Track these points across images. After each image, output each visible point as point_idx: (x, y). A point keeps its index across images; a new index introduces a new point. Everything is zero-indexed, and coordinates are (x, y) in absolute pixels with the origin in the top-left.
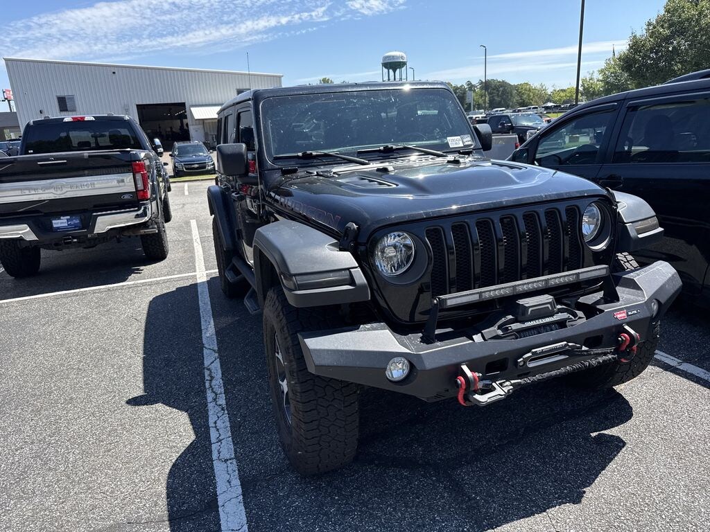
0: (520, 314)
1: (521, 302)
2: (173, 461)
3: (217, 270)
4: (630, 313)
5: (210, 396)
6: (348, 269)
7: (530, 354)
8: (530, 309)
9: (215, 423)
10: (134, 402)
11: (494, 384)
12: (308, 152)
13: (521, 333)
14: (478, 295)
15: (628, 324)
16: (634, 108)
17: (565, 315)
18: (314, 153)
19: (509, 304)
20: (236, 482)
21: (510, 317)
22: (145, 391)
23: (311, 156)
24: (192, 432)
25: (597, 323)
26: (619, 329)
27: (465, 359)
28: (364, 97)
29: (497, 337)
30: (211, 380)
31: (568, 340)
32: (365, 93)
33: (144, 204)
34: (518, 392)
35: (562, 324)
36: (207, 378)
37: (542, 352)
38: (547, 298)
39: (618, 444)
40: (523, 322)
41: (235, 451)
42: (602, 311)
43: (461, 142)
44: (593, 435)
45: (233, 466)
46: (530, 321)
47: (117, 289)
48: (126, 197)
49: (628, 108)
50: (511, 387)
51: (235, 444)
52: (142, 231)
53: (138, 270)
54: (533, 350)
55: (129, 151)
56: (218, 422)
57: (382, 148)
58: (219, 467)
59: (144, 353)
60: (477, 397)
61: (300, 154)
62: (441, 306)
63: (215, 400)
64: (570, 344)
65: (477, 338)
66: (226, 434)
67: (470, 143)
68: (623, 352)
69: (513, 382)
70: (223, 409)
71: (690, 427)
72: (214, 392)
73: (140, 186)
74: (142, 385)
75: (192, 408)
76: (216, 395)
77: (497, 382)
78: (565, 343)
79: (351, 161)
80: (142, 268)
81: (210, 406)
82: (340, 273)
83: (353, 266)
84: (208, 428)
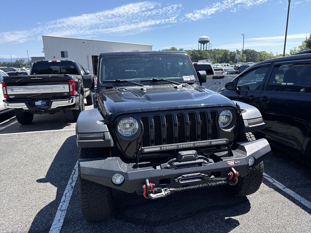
0: (179, 158)
1: (180, 152)
2: (42, 208)
4: (236, 162)
5: (70, 181)
6: (104, 132)
7: (181, 177)
8: (184, 156)
9: (66, 193)
10: (40, 181)
11: (162, 190)
12: (118, 80)
13: (179, 167)
14: (160, 148)
15: (235, 167)
16: (278, 66)
17: (202, 160)
18: (121, 80)
19: (175, 153)
20: (62, 221)
21: (175, 159)
22: (46, 177)
23: (119, 82)
24: (55, 197)
25: (219, 165)
26: (230, 169)
27: (149, 177)
28: (147, 58)
29: (167, 168)
30: (73, 175)
31: (202, 172)
32: (148, 56)
33: (72, 98)
34: (173, 194)
35: (200, 164)
36: (73, 173)
37: (187, 177)
38: (193, 152)
40: (180, 162)
41: (68, 207)
42: (222, 160)
43: (189, 78)
44: (226, 218)
45: (64, 213)
48: (66, 94)
49: (275, 65)
50: (170, 192)
51: (69, 203)
52: (72, 109)
53: (69, 124)
54: (183, 175)
55: (68, 75)
56: (67, 193)
57: (152, 80)
58: (58, 213)
59: (54, 160)
60: (152, 195)
61: (115, 81)
62: (142, 153)
63: (71, 183)
64: (202, 174)
65: (158, 168)
66: (68, 199)
68: (230, 180)
69: (171, 189)
70: (72, 188)
72: (72, 180)
73: (71, 90)
74: (46, 174)
75: (60, 186)
76: (73, 181)
77: (164, 189)
78: (200, 173)
79: (136, 85)
80: (71, 124)
81: (68, 186)
82: (99, 134)
83: (106, 131)
84: (62, 195)
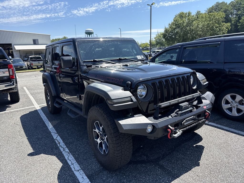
0: (181, 108)
1: (181, 105)
2: (58, 174)
3: (46, 104)
4: (207, 107)
6: (130, 97)
7: (185, 121)
8: (183, 107)
9: (68, 158)
10: (31, 155)
11: (177, 131)
12: (95, 60)
13: (182, 114)
14: (169, 103)
15: (207, 110)
17: (191, 108)
18: (97, 60)
19: (177, 106)
20: (85, 177)
21: (178, 110)
22: (34, 150)
24: (60, 163)
25: (199, 110)
26: (205, 112)
27: (169, 124)
29: (176, 116)
30: (59, 144)
31: (193, 115)
33: (13, 81)
34: (184, 132)
35: (191, 111)
36: (57, 143)
37: (188, 120)
38: (186, 103)
39: (202, 148)
40: (182, 111)
41: (80, 167)
42: (200, 107)
43: (141, 57)
44: (195, 145)
45: (82, 172)
46: (183, 110)
47: (3, 114)
48: (5, 78)
49: (184, 48)
50: (182, 131)
51: (79, 165)
52: (11, 91)
53: (9, 106)
54: (186, 119)
55: (6, 60)
56: (69, 158)
57: (118, 59)
58: (77, 174)
59: (27, 137)
60: (174, 135)
61: (92, 60)
62: (160, 108)
63: (64, 150)
64: (194, 117)
65: (170, 117)
66: (74, 161)
67: (143, 58)
68: (207, 118)
69: (182, 129)
70: (69, 153)
71: (219, 140)
72: (62, 148)
73: (11, 74)
74: (31, 148)
75: (56, 154)
76: (64, 148)
77: (177, 130)
78: (193, 116)
79: (109, 63)
81: (63, 152)
82: (128, 98)
83: (132, 96)
84: (66, 160)
